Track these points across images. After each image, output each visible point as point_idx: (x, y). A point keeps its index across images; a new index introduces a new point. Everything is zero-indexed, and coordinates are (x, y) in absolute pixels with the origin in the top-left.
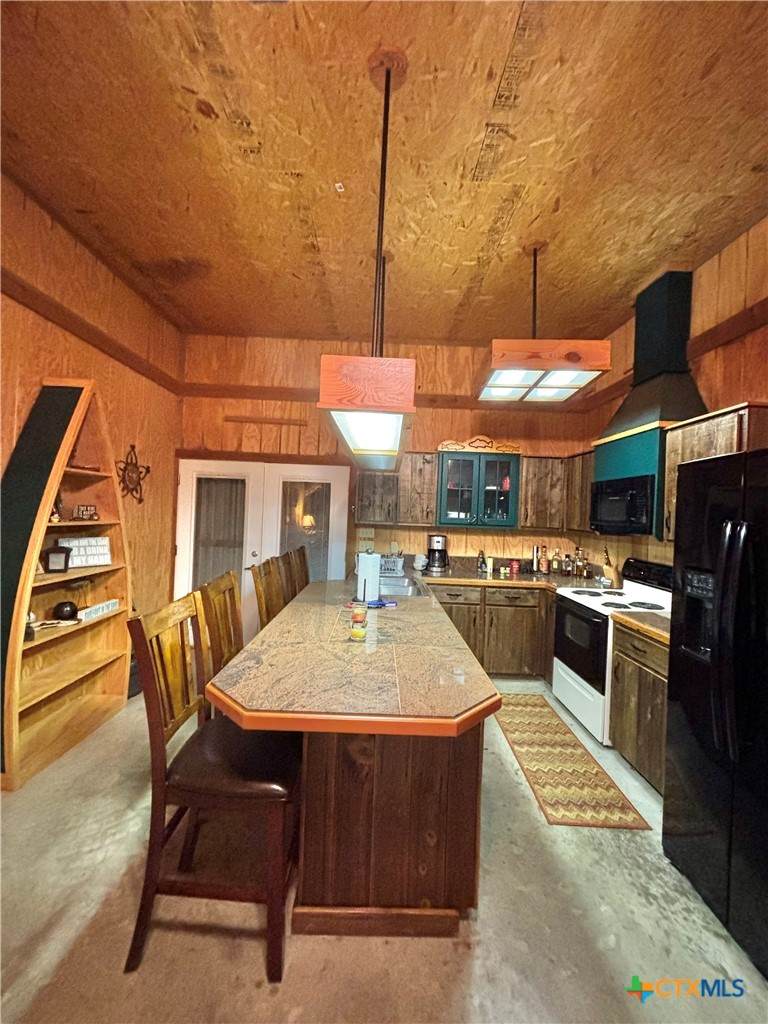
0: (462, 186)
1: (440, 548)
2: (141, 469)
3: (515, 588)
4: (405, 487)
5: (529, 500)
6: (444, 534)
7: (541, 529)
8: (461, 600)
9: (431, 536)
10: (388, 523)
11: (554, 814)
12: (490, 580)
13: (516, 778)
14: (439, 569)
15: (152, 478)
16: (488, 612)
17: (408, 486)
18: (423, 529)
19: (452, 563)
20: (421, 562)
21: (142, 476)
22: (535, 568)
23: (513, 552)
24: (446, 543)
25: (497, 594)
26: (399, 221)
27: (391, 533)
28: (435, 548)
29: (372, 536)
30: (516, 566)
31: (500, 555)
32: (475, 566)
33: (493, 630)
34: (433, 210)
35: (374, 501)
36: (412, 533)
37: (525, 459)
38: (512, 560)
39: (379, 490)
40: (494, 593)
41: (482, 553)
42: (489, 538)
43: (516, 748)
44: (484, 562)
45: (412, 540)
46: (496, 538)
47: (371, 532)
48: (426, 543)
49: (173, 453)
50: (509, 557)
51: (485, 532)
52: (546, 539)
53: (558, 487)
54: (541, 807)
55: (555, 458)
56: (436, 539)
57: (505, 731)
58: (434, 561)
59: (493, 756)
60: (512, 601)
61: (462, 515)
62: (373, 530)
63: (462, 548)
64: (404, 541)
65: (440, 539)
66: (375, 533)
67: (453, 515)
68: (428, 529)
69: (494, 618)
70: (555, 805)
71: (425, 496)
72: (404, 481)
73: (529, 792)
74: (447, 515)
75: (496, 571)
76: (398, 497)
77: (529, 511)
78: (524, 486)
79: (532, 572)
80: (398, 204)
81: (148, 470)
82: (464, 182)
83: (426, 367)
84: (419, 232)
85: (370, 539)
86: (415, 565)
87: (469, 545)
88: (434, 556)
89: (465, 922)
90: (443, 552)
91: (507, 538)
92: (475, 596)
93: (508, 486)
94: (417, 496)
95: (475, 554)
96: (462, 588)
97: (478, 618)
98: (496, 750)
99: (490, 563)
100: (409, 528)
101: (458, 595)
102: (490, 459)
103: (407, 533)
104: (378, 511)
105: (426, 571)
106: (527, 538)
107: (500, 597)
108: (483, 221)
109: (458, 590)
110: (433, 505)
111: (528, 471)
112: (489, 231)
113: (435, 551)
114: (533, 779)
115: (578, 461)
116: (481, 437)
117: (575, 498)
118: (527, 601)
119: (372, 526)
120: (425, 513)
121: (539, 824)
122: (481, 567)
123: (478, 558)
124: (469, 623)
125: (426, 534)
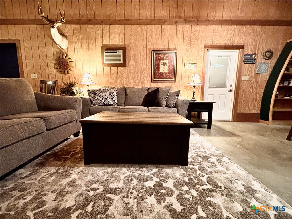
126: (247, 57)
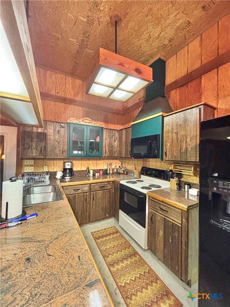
1: (69, 168)
3: (103, 182)
4: (50, 139)
5: (107, 146)
6: (72, 161)
7: (111, 157)
8: (80, 191)
9: (64, 162)
10: (41, 157)
14: (69, 178)
16: (92, 195)
17: (52, 138)
18: (60, 159)
19: (75, 173)
20: (59, 175)
22: (108, 172)
23: (100, 166)
24: (72, 165)
25: (96, 186)
27: (43, 162)
28: (67, 168)
29: (32, 164)
30: (101, 172)
31: (95, 168)
32: (85, 174)
33: (94, 202)
35: (32, 146)
36: (55, 161)
37: (105, 130)
38: (100, 170)
39: (35, 140)
40: (94, 186)
41: (88, 168)
42: (91, 162)
44: (89, 172)
45: (55, 165)
46: (93, 161)
47: (32, 162)
48: (62, 166)
51: (89, 159)
52: (112, 161)
53: (117, 141)
55: (116, 130)
56: (67, 163)
58: (66, 173)
60: (102, 188)
61: (80, 152)
62: (33, 161)
63: (79, 166)
64: (51, 165)
65: (69, 163)
66: (34, 162)
67: (76, 152)
68: (63, 159)
69: (95, 197)
71: (61, 143)
72: (49, 136)
74: (73, 152)
75: (94, 175)
76: (46, 143)
77: (107, 150)
78: (105, 141)
79: (107, 174)
83: (61, 84)
85: (31, 166)
86: (56, 177)
87: (82, 165)
88: (66, 171)
90: (71, 170)
91: (98, 161)
92: (86, 188)
93: (99, 140)
94: (57, 143)
95: (85, 169)
96: (80, 186)
97: (88, 198)
99: (91, 172)
100: (54, 159)
101: (79, 189)
102: (91, 128)
103: (52, 161)
105: (63, 179)
106: (105, 161)
107: (97, 187)
110: (66, 148)
111: (106, 135)
115: (124, 131)
116: (87, 118)
117: (123, 145)
118: (108, 187)
119: (32, 159)
120: (61, 151)
122: (88, 174)
123: (86, 171)
124: (84, 201)
125: (62, 161)
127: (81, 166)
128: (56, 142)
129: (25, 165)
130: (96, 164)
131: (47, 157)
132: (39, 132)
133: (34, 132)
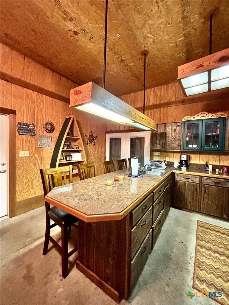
0: (159, 7)
1: (185, 159)
2: (94, 137)
4: (169, 136)
8: (190, 180)
9: (181, 155)
10: (163, 150)
11: (199, 284)
12: (210, 174)
13: (189, 260)
14: (185, 168)
15: (97, 139)
16: (203, 187)
18: (178, 152)
20: (176, 165)
21: (94, 139)
23: (225, 163)
25: (208, 180)
26: (143, 36)
27: (166, 154)
29: (159, 155)
30: (225, 169)
31: (217, 164)
32: (203, 168)
33: (206, 195)
34: (153, 24)
35: (157, 142)
36: (175, 154)
38: (224, 166)
39: (159, 138)
40: (206, 179)
41: (207, 162)
42: (211, 156)
43: (198, 248)
44: (208, 166)
45: (174, 157)
46: (215, 156)
48: (179, 158)
49: (104, 133)
50: (222, 165)
51: (209, 154)
54: (193, 278)
56: (183, 156)
57: (197, 238)
58: (182, 165)
59: (184, 246)
60: (217, 184)
62: (159, 153)
64: (171, 157)
69: (207, 190)
70: (202, 281)
71: (177, 139)
72: (168, 134)
73: (191, 269)
74: (188, 146)
75: (214, 171)
76: (166, 140)
80: (139, 30)
81: (96, 137)
82: (159, 5)
84: (152, 37)
85: (158, 156)
86: (174, 166)
87: (201, 159)
88: (182, 163)
89: (125, 301)
90: (187, 162)
92: (197, 180)
95: (204, 163)
96: (191, 176)
97: (198, 189)
98: (187, 245)
99: (210, 167)
102: (207, 121)
103: (172, 154)
104: (158, 146)
105: (179, 168)
107: (210, 181)
108: (176, 17)
109: (189, 177)
110: (181, 143)
112: (182, 19)
113: (183, 161)
114: (198, 265)
116: (203, 113)
119: (159, 151)
120: (177, 146)
121: (187, 285)
122: (206, 168)
123: (205, 165)
124: (194, 190)
125: (179, 154)
126: (21, 126)
127: (199, 160)
128: (173, 138)
129: (155, 156)
130: (218, 160)
131: (167, 150)
132: (161, 133)
133: (158, 133)
